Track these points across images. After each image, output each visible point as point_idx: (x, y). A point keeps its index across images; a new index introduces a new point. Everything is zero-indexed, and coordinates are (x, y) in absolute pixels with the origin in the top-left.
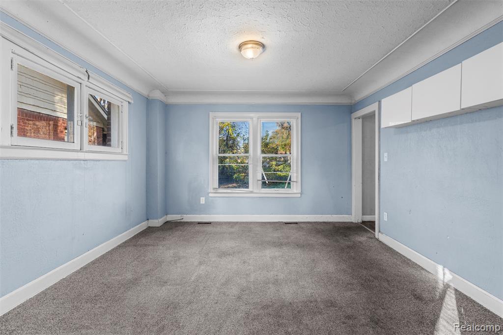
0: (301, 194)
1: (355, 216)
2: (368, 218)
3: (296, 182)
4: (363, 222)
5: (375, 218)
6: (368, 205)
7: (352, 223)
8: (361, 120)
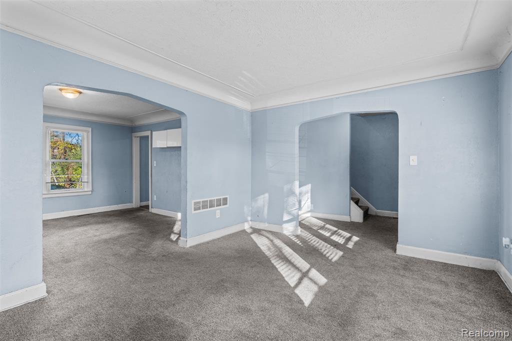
0: (92, 191)
1: (135, 203)
2: (144, 204)
3: (87, 182)
4: (141, 207)
5: (149, 203)
6: (144, 195)
7: (133, 208)
8: (139, 138)
